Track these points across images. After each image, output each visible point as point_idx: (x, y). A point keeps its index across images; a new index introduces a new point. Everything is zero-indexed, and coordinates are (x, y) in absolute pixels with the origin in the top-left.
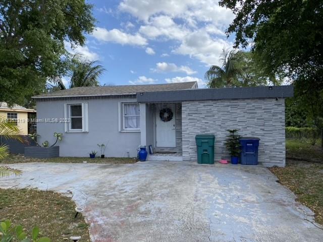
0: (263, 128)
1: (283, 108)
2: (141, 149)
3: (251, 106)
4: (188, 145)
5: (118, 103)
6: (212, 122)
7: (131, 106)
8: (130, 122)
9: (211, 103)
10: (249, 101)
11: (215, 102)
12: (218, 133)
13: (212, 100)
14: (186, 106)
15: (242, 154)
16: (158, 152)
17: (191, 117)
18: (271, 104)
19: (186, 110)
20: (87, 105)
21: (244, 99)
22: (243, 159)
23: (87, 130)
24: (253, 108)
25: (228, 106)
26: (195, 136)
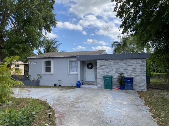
0: (136, 72)
1: (145, 64)
2: (78, 82)
3: (129, 62)
4: (100, 81)
5: (68, 60)
6: (112, 70)
7: (73, 62)
8: (73, 69)
9: (111, 61)
10: (129, 60)
11: (113, 60)
12: (114, 75)
13: (111, 59)
14: (99, 62)
15: (125, 85)
16: (86, 84)
17: (101, 67)
18: (139, 61)
19: (99, 64)
20: (53, 61)
21: (126, 59)
22: (126, 87)
23: (53, 73)
24: (131, 63)
25: (119, 62)
26: (103, 76)
